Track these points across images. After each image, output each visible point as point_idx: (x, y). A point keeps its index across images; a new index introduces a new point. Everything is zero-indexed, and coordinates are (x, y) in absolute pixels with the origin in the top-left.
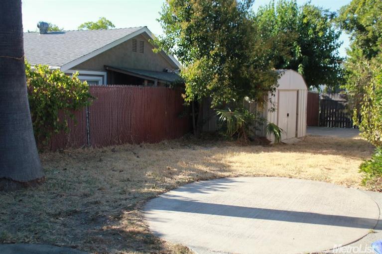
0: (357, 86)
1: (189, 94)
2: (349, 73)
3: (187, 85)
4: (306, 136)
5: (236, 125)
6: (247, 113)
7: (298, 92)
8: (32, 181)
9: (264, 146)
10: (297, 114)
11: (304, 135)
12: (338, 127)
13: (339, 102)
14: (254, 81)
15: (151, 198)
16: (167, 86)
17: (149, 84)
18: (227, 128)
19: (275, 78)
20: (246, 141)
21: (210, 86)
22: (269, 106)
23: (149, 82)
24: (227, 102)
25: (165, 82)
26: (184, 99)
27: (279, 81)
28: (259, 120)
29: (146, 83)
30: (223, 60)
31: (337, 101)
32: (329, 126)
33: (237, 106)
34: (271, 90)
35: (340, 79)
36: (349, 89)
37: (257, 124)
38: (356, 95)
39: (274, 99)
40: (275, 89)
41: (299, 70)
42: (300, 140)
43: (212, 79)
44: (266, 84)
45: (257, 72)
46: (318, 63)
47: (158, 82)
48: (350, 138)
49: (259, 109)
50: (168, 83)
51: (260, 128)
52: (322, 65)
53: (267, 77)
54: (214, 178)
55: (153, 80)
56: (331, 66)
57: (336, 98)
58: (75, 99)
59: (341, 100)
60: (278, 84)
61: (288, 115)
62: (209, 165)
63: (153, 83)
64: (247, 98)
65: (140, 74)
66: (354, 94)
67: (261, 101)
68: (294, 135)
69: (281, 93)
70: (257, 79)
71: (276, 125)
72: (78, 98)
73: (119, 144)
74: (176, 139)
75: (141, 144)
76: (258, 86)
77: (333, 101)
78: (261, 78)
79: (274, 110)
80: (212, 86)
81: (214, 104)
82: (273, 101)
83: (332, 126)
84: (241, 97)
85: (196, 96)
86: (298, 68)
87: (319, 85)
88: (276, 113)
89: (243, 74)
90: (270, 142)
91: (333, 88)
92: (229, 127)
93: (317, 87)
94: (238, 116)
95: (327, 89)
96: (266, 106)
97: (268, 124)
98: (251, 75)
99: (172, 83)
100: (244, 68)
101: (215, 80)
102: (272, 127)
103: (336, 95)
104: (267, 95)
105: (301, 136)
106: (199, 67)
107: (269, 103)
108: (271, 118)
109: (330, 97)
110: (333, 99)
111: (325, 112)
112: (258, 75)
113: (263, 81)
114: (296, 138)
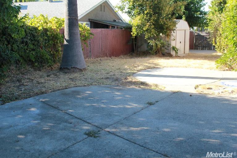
0: (215, 27)
1: (134, 32)
2: (210, 20)
3: (133, 28)
4: (189, 54)
5: (157, 47)
6: (162, 41)
7: (185, 31)
8: (83, 69)
9: (170, 57)
10: (185, 42)
11: (188, 53)
12: (204, 50)
13: (205, 36)
14: (166, 26)
15: (134, 74)
16: (122, 29)
17: (112, 28)
18: (152, 49)
19: (175, 24)
20: (161, 55)
21: (145, 28)
22: (172, 38)
23: (112, 27)
24: (152, 36)
25: (120, 27)
26: (132, 35)
27: (177, 26)
28: (167, 45)
29: (111, 27)
30: (151, 16)
31: (203, 36)
32: (200, 49)
33: (157, 38)
34: (173, 30)
35: (205, 23)
36: (210, 29)
37: (166, 47)
38: (214, 32)
39: (174, 34)
40: (175, 29)
41: (183, 18)
42: (186, 55)
43: (145, 25)
44: (171, 27)
45: (167, 21)
46: (193, 15)
47: (117, 27)
48: (211, 54)
49: (167, 39)
50: (122, 27)
51: (168, 48)
52: (196, 16)
53: (172, 24)
54: (154, 68)
55: (114, 26)
56: (200, 16)
57: (203, 34)
58: (86, 36)
59: (206, 35)
60: (176, 27)
61: (180, 42)
62: (149, 63)
63: (114, 27)
64: (161, 34)
65: (108, 23)
66: (213, 31)
67: (168, 36)
68: (183, 53)
69: (177, 31)
70: (167, 25)
71: (175, 46)
72: (87, 35)
73: (102, 57)
74: (126, 55)
75: (112, 57)
76: (167, 28)
77: (202, 35)
78: (169, 24)
79: (174, 40)
80: (146, 28)
81: (146, 37)
82: (174, 35)
83: (201, 49)
84: (159, 33)
85: (138, 33)
86: (182, 18)
87: (194, 27)
88: (175, 41)
89: (160, 23)
90: (173, 55)
91: (201, 28)
92: (154, 48)
93: (193, 28)
94: (158, 43)
95: (197, 29)
96: (171, 37)
97: (172, 46)
98: (164, 23)
99: (124, 27)
100: (161, 20)
101: (148, 26)
102: (174, 48)
103: (203, 32)
104: (171, 32)
105: (187, 53)
106: (140, 20)
107: (172, 36)
108: (173, 44)
109: (200, 34)
110: (201, 35)
111: (197, 42)
112: (168, 23)
113: (170, 26)
114: (184, 54)
